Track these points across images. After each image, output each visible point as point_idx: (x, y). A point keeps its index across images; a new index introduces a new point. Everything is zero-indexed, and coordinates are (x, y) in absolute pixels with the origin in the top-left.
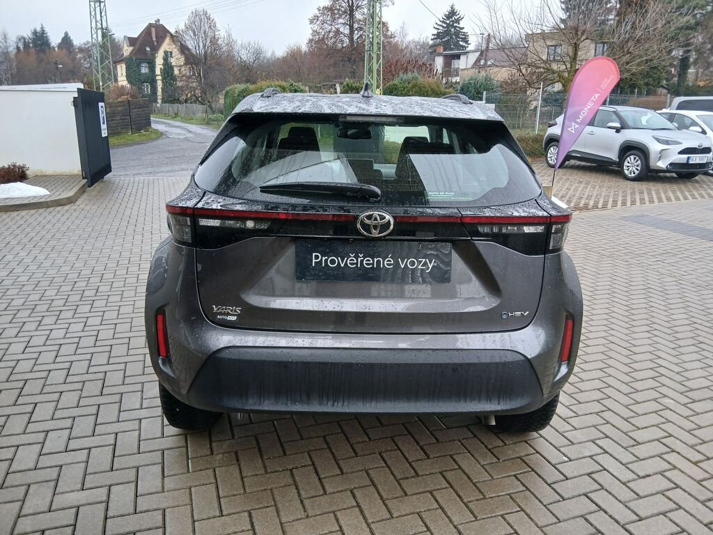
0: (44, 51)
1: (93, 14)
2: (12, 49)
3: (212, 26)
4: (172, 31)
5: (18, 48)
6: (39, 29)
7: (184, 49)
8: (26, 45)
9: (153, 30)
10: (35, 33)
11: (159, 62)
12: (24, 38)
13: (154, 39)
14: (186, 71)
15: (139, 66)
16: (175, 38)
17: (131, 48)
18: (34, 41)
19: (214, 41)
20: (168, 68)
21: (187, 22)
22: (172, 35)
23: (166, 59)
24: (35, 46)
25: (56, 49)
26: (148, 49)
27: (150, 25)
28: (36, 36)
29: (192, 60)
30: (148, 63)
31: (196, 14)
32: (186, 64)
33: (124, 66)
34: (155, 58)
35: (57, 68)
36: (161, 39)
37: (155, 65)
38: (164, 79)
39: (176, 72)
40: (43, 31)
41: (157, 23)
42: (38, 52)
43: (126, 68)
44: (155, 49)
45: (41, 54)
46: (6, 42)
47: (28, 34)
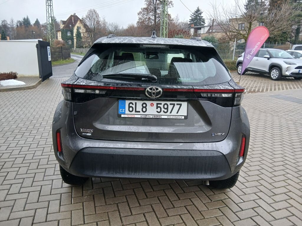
0: (28, 27)
1: (48, 10)
2: (15, 26)
3: (97, 16)
4: (81, 18)
5: (17, 25)
6: (26, 18)
7: (85, 26)
8: (21, 24)
9: (73, 18)
10: (24, 19)
11: (75, 31)
12: (20, 21)
13: (73, 21)
14: (86, 35)
15: (66, 33)
16: (82, 21)
17: (64, 25)
18: (24, 22)
19: (98, 22)
20: (79, 34)
21: (87, 14)
22: (80, 20)
23: (78, 30)
24: (24, 25)
25: (33, 26)
26: (70, 26)
27: (72, 16)
28: (25, 20)
29: (89, 30)
30: (71, 31)
31: (91, 11)
32: (86, 32)
33: (60, 33)
34: (73, 29)
35: (33, 33)
36: (76, 22)
37: (73, 32)
38: (77, 38)
39: (82, 35)
40: (28, 18)
41: (75, 15)
42: (25, 27)
43: (61, 33)
44: (73, 26)
45: (27, 28)
46: (13, 23)
47: (21, 20)
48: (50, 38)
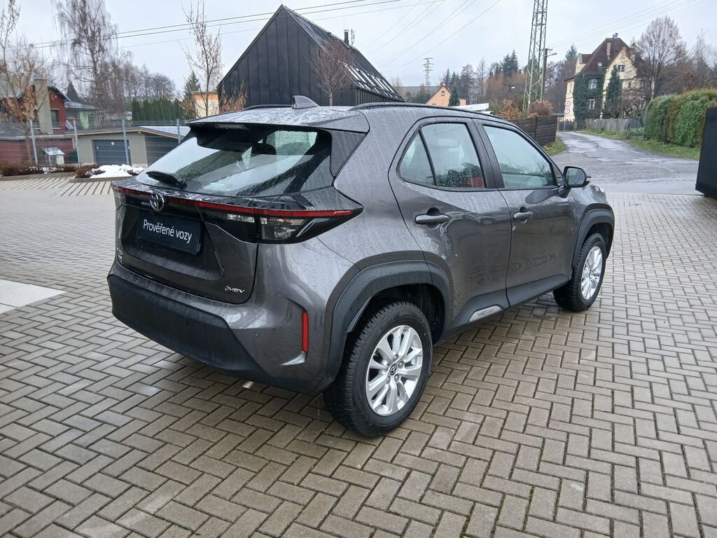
0: (510, 75)
2: (486, 76)
3: (673, 33)
4: (629, 44)
5: (491, 73)
6: (510, 55)
7: (638, 62)
8: (498, 71)
9: (609, 45)
10: (507, 59)
11: (608, 76)
12: (497, 65)
13: (608, 54)
14: (636, 84)
15: (587, 83)
16: (629, 51)
17: (584, 65)
18: (505, 66)
20: (616, 82)
21: (645, 32)
22: (628, 49)
23: (614, 74)
24: (505, 71)
25: (522, 72)
26: (600, 65)
27: (607, 40)
28: (507, 61)
29: (643, 73)
30: (597, 79)
31: (657, 24)
32: (637, 77)
33: (573, 83)
34: (605, 72)
35: (510, 89)
36: (614, 54)
37: (604, 80)
38: (608, 97)
39: (625, 85)
40: (514, 56)
41: (615, 38)
42: (505, 76)
43: (575, 85)
44: (606, 65)
45: (508, 78)
46: (482, 69)
47: (500, 60)
48: (529, 99)
